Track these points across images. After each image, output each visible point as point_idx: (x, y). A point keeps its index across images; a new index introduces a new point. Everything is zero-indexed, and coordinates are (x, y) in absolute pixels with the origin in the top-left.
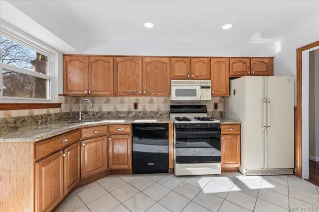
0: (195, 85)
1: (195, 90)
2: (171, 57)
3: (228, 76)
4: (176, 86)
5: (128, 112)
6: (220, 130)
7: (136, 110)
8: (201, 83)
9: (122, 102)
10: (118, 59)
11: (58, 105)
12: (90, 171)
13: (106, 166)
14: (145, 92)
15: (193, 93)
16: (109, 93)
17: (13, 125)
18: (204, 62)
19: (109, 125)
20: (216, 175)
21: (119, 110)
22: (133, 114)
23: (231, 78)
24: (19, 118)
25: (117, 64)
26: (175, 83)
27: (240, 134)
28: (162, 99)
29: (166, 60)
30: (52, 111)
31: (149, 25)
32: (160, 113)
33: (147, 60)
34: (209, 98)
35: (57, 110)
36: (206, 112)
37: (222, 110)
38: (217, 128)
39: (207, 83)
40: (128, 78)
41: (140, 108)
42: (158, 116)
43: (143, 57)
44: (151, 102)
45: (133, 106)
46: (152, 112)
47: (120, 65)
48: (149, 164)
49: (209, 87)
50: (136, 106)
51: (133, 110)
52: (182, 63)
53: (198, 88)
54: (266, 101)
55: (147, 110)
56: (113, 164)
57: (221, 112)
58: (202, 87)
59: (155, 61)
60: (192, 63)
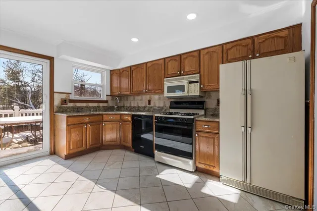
0: (183, 81)
1: (183, 86)
2: (165, 59)
4: (168, 83)
5: (145, 107)
7: (150, 106)
8: (187, 78)
9: (142, 99)
11: (106, 102)
13: (119, 142)
14: (147, 91)
15: (182, 88)
16: (128, 93)
17: (76, 110)
18: (194, 56)
19: (121, 115)
21: (139, 105)
22: (147, 109)
24: (80, 107)
26: (167, 81)
27: (219, 134)
30: (101, 105)
33: (149, 65)
35: (105, 105)
39: (195, 77)
41: (152, 105)
42: (163, 111)
43: (146, 63)
44: (159, 99)
47: (134, 72)
48: (141, 146)
49: (197, 82)
50: (149, 102)
51: (147, 105)
52: (174, 62)
53: (186, 83)
56: (123, 141)
58: (191, 83)
59: (154, 64)
60: (182, 59)
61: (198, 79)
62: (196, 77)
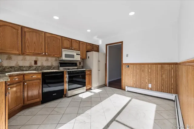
0: (74, 53)
2: (62, 37)
3: (86, 50)
4: (65, 52)
5: (30, 66)
6: (85, 73)
7: (36, 65)
8: (76, 52)
9: (24, 59)
10: (26, 29)
12: (13, 108)
13: (22, 103)
14: (47, 54)
15: (73, 56)
16: (18, 52)
18: (77, 42)
19: (24, 75)
20: (84, 92)
21: (21, 65)
22: (34, 68)
23: (87, 52)
25: (25, 33)
26: (64, 50)
27: (91, 74)
28: (54, 59)
29: (59, 37)
31: (56, 18)
32: (53, 67)
33: (48, 35)
34: (79, 59)
36: (77, 66)
37: (82, 65)
38: (84, 72)
40: (34, 44)
41: (39, 64)
43: (45, 33)
44: (47, 60)
45: (33, 63)
46: (48, 66)
48: (53, 95)
49: (79, 54)
50: (36, 62)
51: (33, 65)
52: (68, 41)
53: (75, 54)
54: (99, 61)
55: (44, 65)
56: (28, 100)
57: (82, 66)
58: (77, 54)
59: (53, 37)
60: (72, 42)
61: (79, 53)
62: (79, 52)
